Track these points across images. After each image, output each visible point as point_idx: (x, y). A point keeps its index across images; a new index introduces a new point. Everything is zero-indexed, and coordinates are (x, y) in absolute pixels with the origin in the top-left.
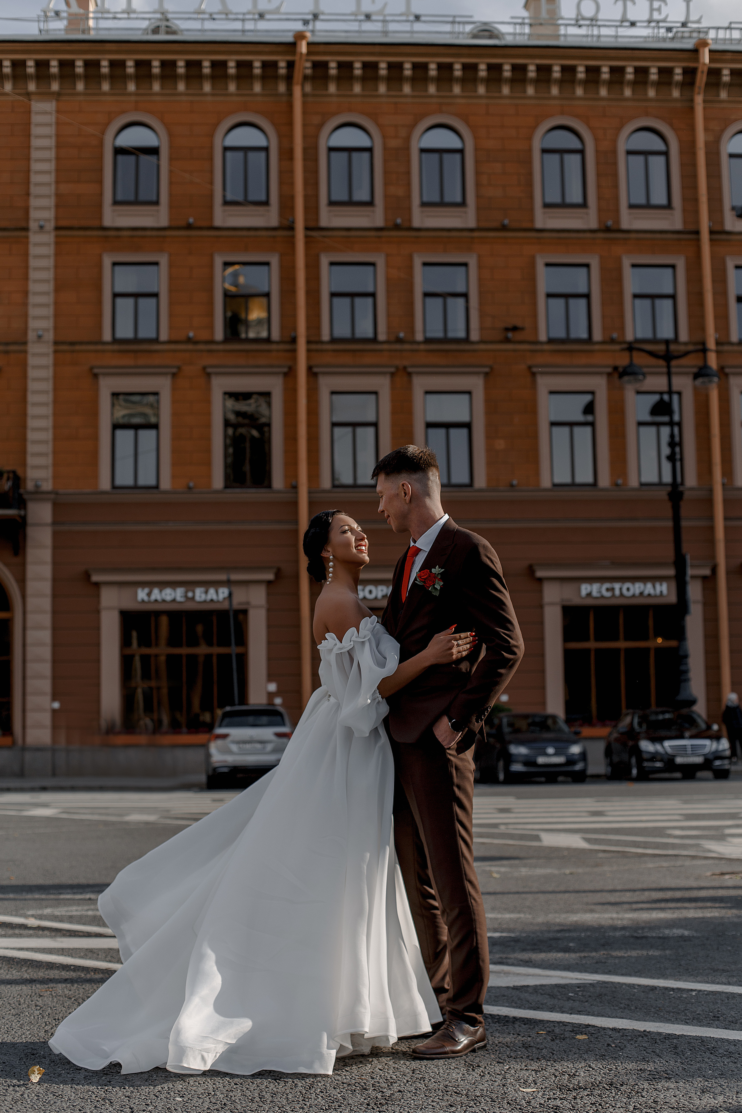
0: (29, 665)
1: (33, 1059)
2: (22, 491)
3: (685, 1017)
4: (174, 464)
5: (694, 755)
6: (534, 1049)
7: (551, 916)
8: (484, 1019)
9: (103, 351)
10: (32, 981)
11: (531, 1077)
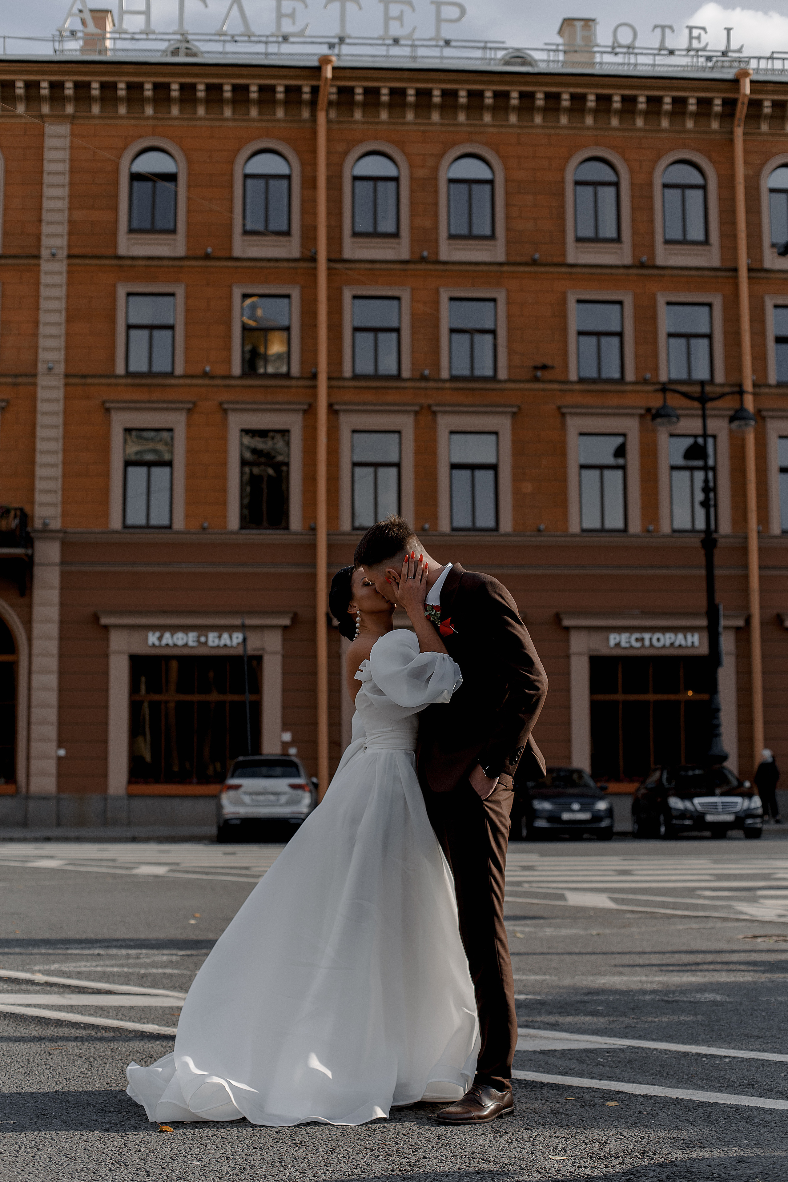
0: (34, 711)
1: (44, 1120)
2: (29, 529)
3: (719, 1085)
4: (189, 503)
5: (724, 813)
6: (563, 1116)
7: (577, 978)
8: (511, 1084)
9: (116, 385)
10: (40, 1039)
11: (560, 1145)
